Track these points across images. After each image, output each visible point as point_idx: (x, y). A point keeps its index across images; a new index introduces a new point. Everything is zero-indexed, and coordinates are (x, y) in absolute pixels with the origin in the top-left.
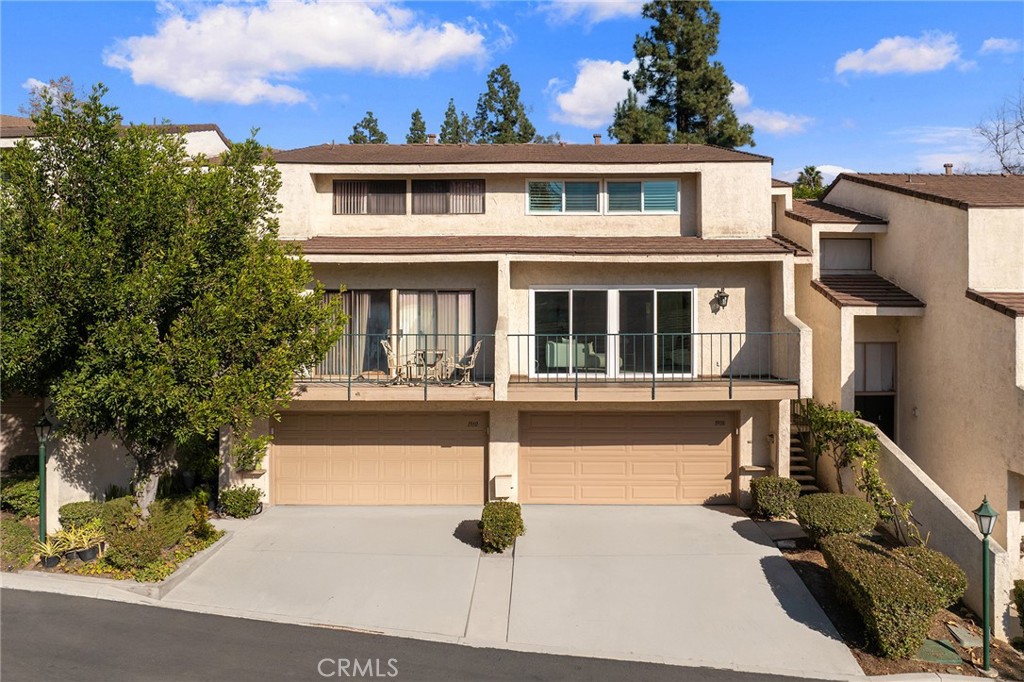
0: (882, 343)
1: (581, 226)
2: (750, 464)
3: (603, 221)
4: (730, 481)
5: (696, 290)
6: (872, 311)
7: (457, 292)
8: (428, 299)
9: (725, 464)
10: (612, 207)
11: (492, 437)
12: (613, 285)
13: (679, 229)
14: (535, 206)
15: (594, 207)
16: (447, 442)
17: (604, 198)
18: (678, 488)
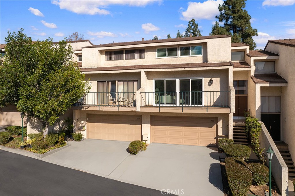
0: (276, 96)
1: (172, 61)
2: (222, 134)
3: (179, 59)
4: (216, 139)
5: (203, 79)
6: (267, 85)
7: (134, 81)
8: (126, 83)
9: (214, 134)
10: (181, 55)
11: (143, 123)
12: (177, 78)
13: (202, 60)
14: (159, 56)
15: (176, 55)
16: (131, 124)
17: (179, 52)
18: (198, 140)
